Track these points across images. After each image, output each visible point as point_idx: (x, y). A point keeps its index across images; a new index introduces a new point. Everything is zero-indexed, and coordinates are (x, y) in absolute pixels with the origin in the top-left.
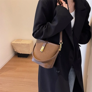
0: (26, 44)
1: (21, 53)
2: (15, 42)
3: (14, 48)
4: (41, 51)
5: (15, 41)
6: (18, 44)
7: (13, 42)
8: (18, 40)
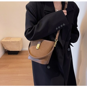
0: (16, 41)
1: (11, 50)
2: (5, 41)
3: (4, 46)
4: (37, 48)
5: (4, 39)
6: (8, 42)
7: (2, 41)
8: (7, 38)
